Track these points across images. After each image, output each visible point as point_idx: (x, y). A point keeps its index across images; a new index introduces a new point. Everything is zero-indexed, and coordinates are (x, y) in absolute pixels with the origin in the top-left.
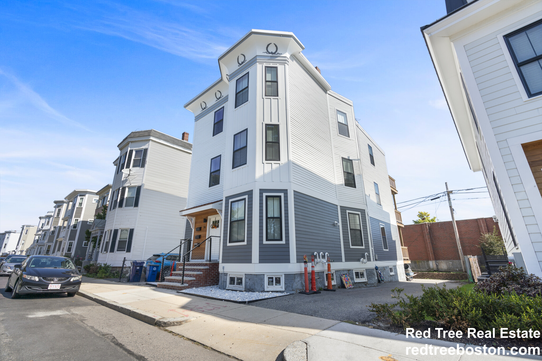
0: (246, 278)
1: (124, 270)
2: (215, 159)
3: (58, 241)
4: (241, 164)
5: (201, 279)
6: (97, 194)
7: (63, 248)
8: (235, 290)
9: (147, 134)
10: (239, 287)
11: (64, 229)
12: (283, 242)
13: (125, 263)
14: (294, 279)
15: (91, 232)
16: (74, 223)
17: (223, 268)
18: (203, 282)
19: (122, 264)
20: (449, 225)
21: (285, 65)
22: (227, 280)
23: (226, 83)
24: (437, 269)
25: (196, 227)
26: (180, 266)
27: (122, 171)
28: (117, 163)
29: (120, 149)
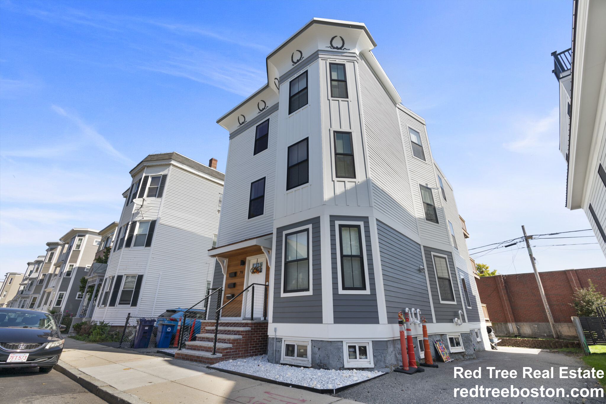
0: (313, 347)
1: (127, 331)
2: (258, 182)
3: (46, 291)
4: (300, 184)
5: (240, 346)
6: (99, 234)
7: (52, 301)
8: (295, 366)
9: (167, 157)
10: (302, 361)
11: (55, 277)
12: (368, 292)
13: (129, 320)
14: (386, 348)
15: (87, 280)
16: (67, 270)
17: (275, 329)
18: (242, 351)
19: (125, 323)
20: (530, 277)
21: (354, 62)
22: (281, 348)
23: (273, 90)
24: (519, 333)
25: (230, 272)
26: (206, 326)
27: (134, 200)
28: (128, 195)
29: (132, 176)
